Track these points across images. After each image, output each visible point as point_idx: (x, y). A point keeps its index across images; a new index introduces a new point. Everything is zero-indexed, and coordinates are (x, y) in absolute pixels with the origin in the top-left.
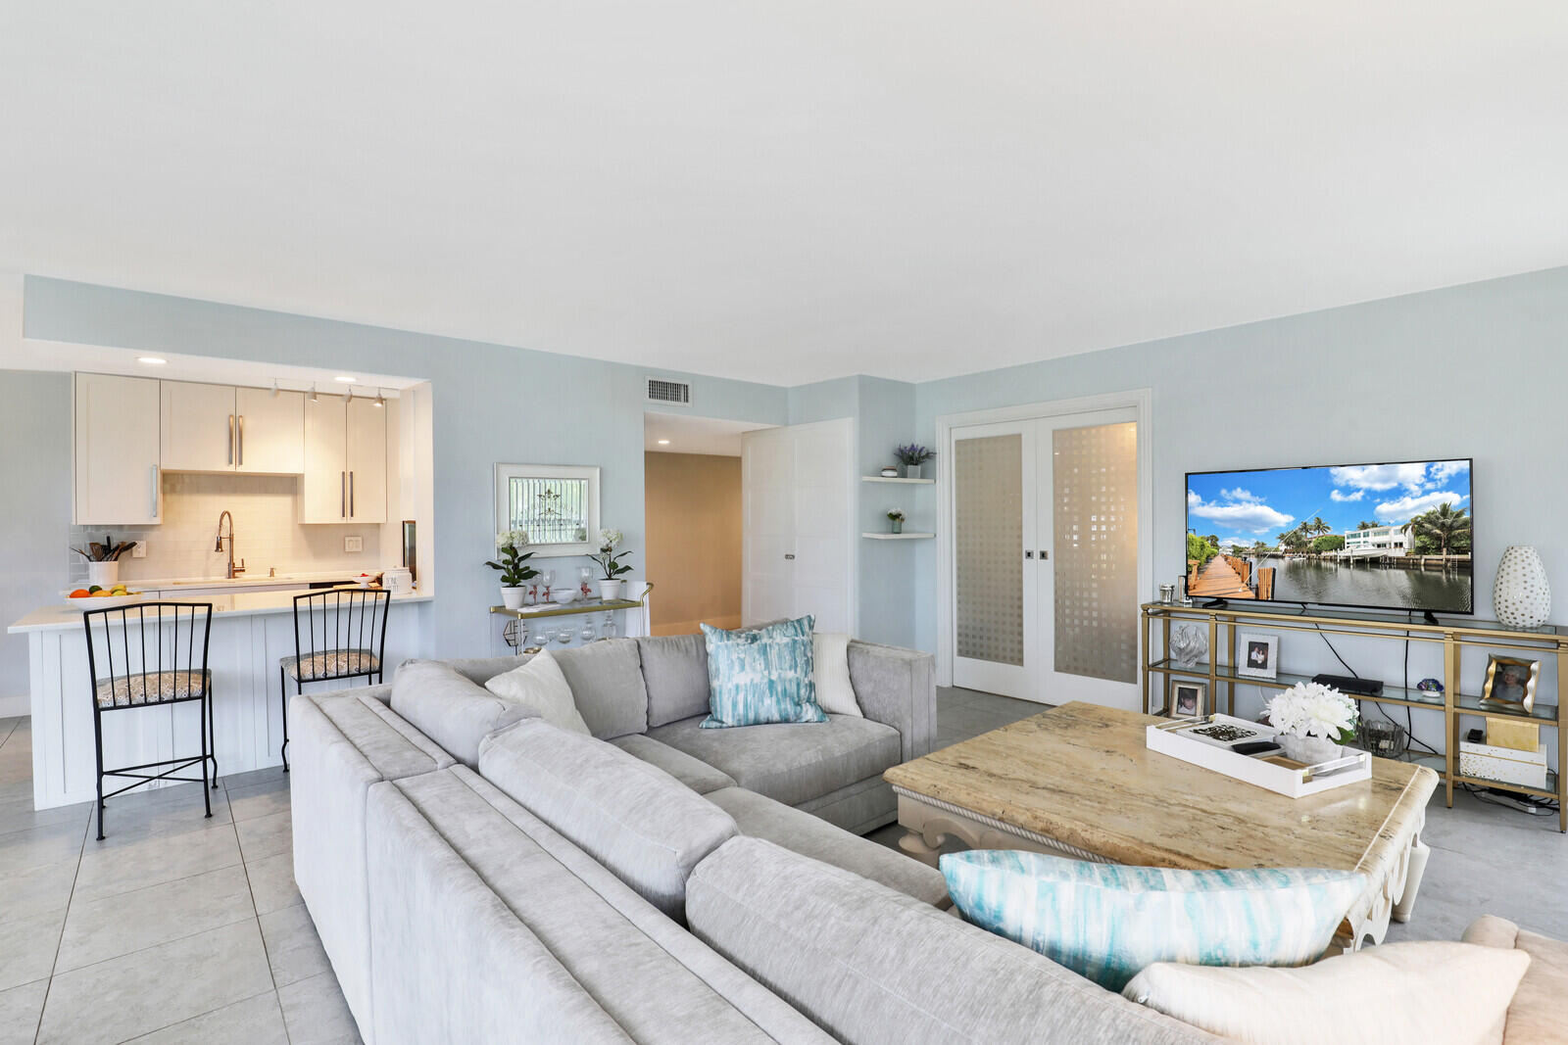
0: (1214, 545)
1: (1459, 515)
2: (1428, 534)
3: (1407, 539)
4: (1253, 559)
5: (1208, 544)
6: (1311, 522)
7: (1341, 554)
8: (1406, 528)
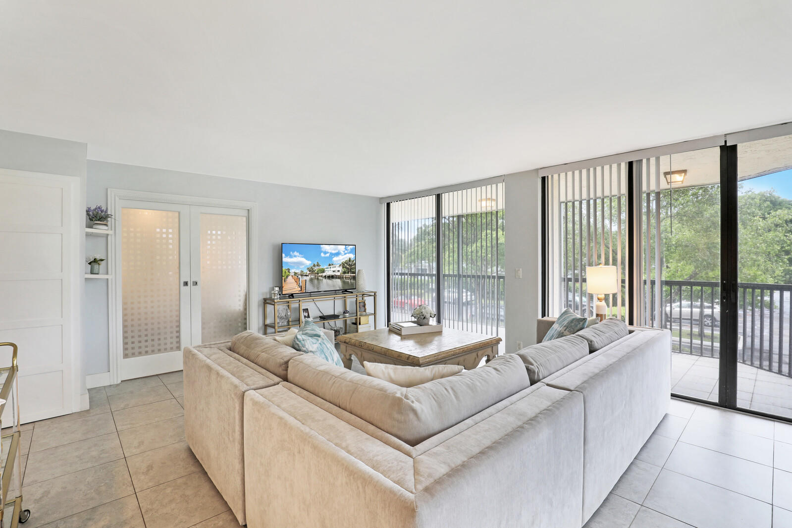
0: (289, 272)
1: (353, 261)
2: (346, 267)
3: (340, 269)
4: (300, 277)
5: (287, 271)
6: (316, 264)
7: (324, 274)
8: (340, 265)
